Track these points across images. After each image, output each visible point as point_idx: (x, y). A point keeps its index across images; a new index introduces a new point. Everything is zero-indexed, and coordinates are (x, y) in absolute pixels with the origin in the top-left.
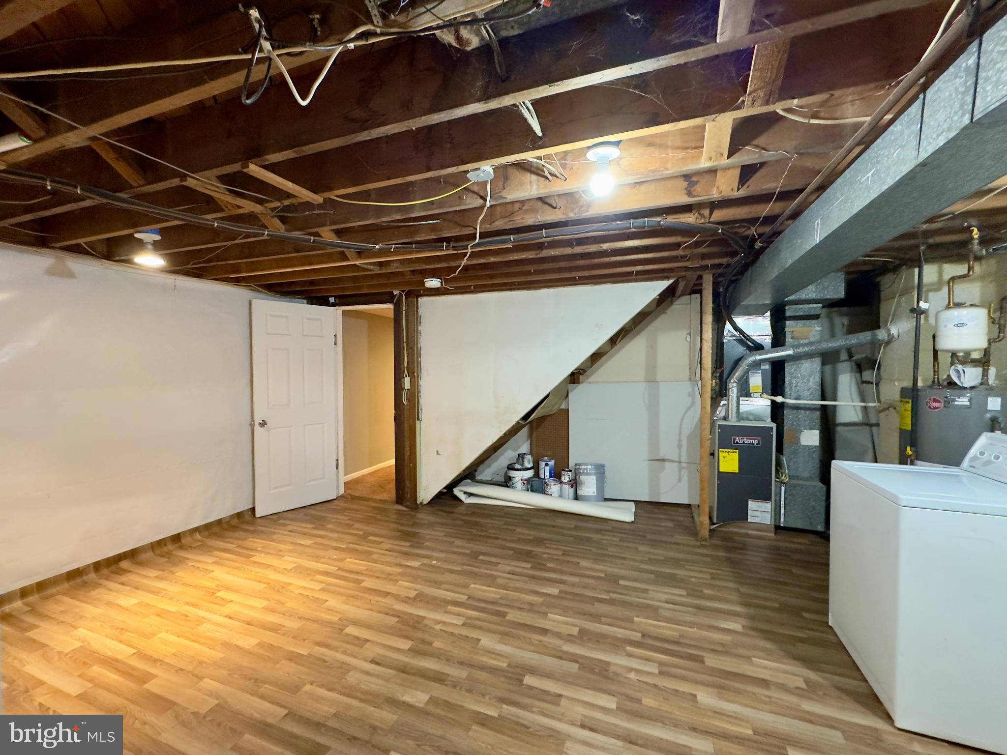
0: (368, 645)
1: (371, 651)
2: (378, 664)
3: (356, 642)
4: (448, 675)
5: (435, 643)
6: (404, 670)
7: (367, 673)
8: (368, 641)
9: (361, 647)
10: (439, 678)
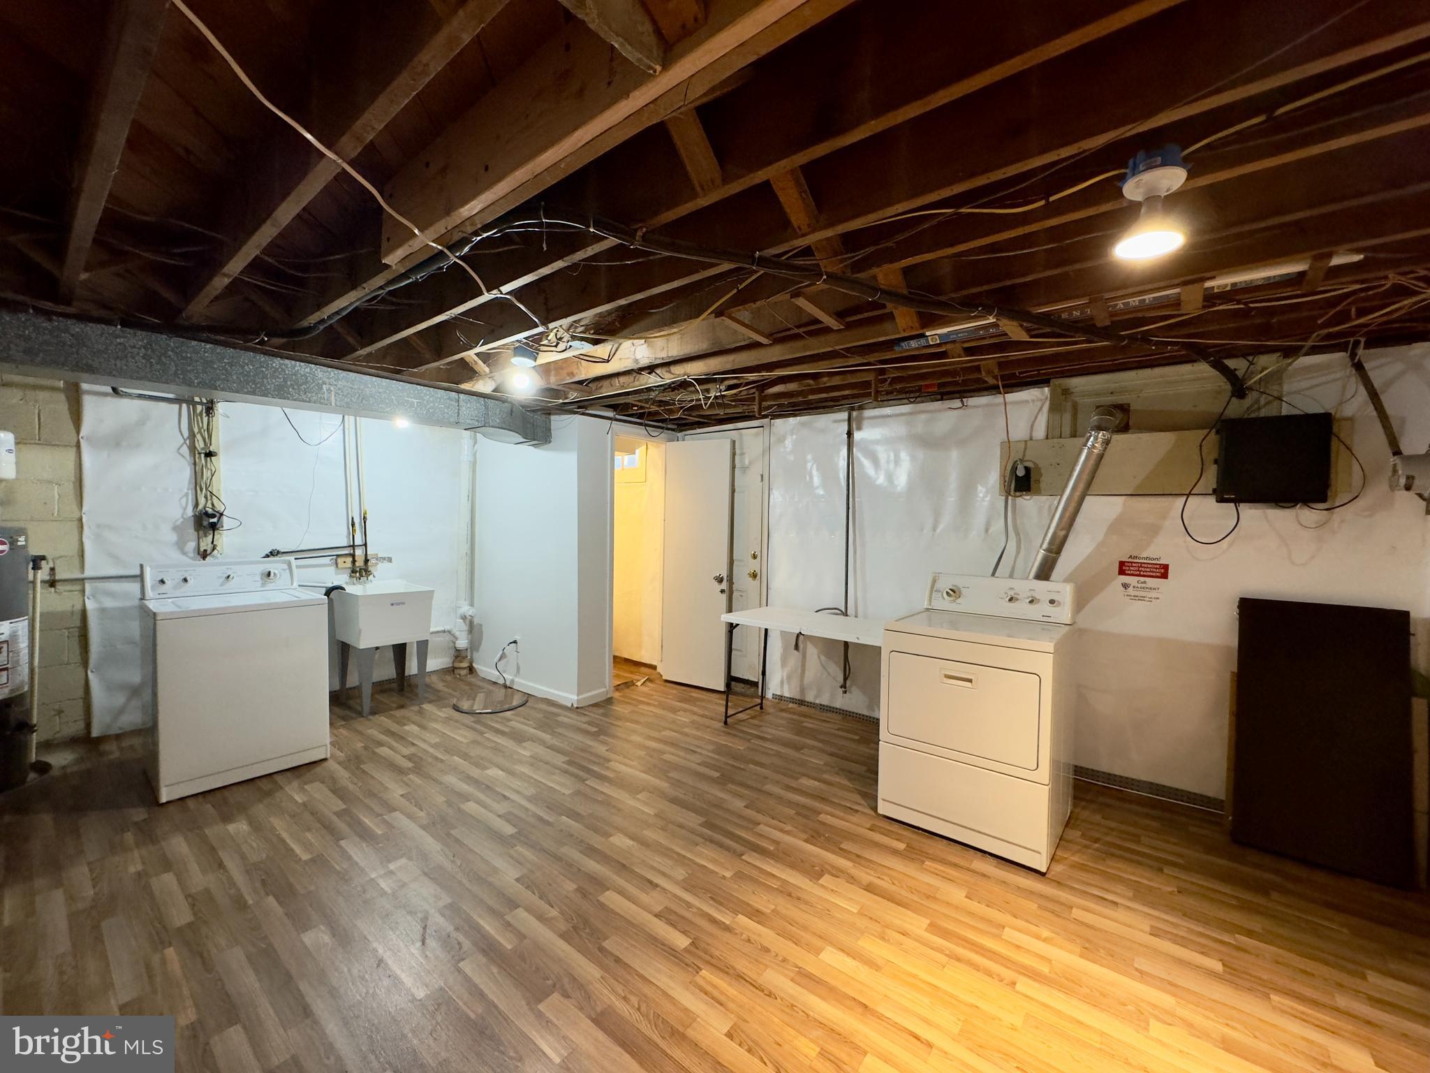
0: (658, 909)
1: (655, 901)
2: (650, 882)
3: (672, 917)
4: (581, 852)
5: (571, 889)
6: (622, 868)
7: (664, 874)
8: (656, 916)
9: (666, 908)
10: (591, 851)
